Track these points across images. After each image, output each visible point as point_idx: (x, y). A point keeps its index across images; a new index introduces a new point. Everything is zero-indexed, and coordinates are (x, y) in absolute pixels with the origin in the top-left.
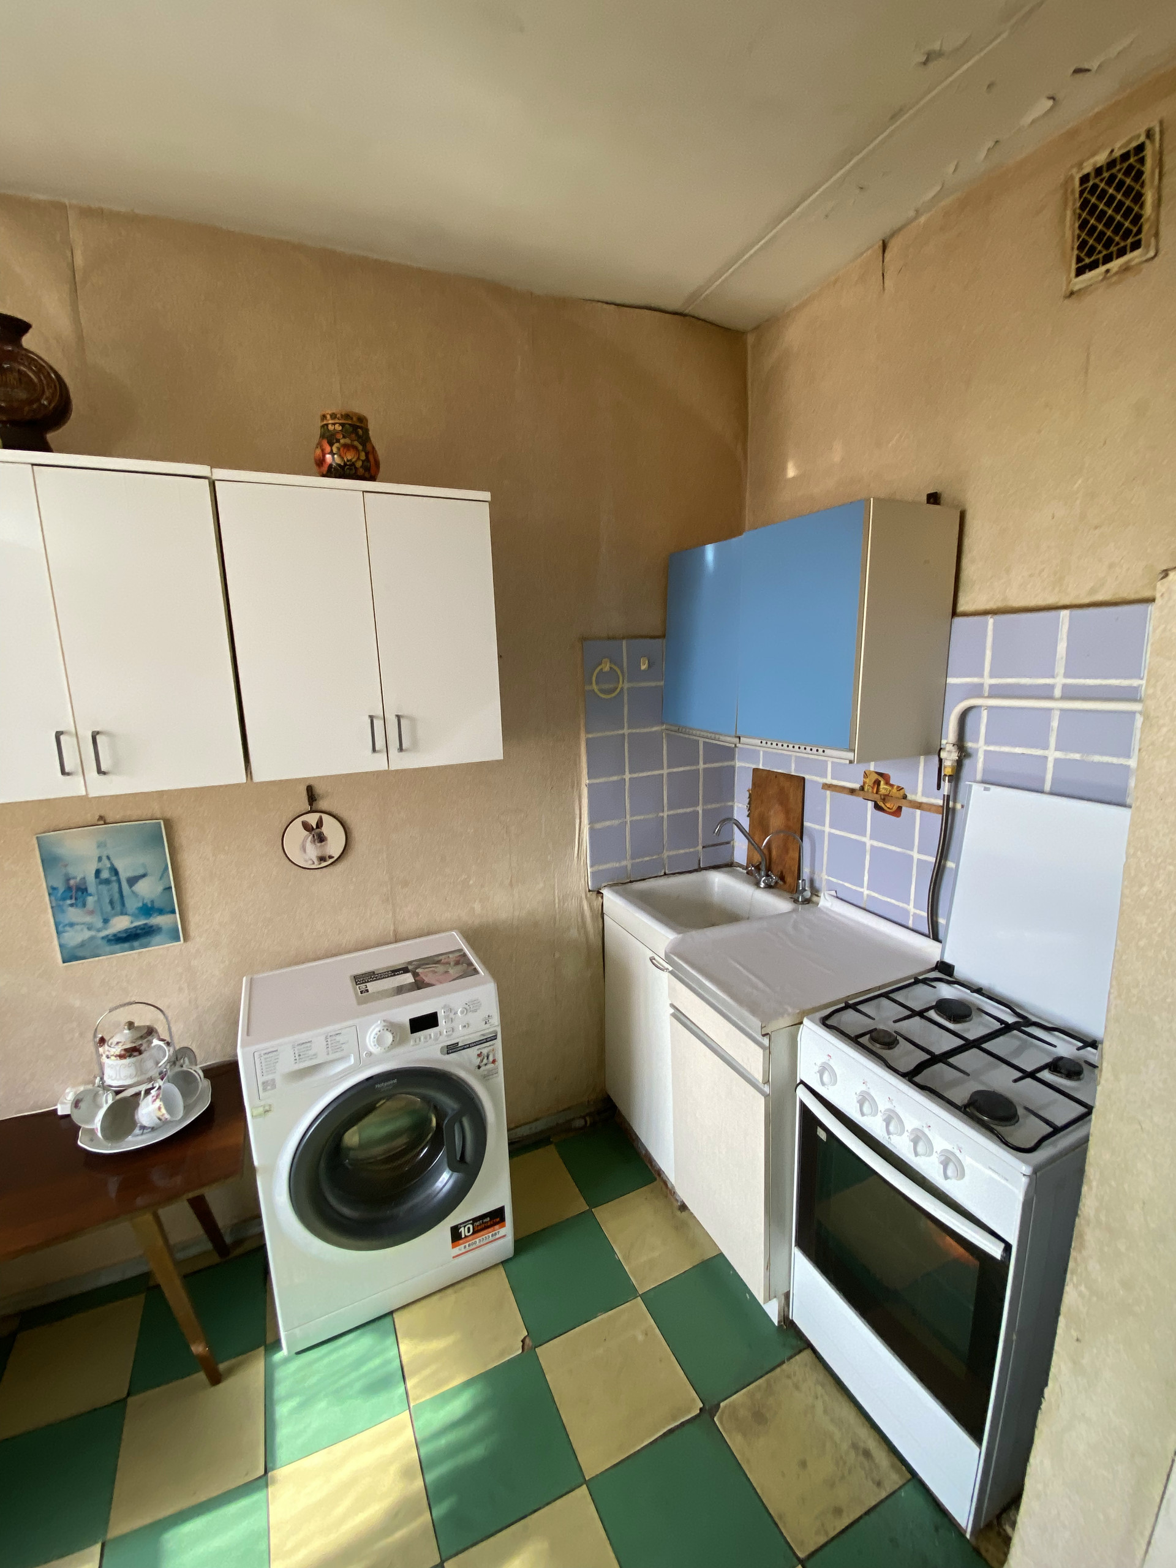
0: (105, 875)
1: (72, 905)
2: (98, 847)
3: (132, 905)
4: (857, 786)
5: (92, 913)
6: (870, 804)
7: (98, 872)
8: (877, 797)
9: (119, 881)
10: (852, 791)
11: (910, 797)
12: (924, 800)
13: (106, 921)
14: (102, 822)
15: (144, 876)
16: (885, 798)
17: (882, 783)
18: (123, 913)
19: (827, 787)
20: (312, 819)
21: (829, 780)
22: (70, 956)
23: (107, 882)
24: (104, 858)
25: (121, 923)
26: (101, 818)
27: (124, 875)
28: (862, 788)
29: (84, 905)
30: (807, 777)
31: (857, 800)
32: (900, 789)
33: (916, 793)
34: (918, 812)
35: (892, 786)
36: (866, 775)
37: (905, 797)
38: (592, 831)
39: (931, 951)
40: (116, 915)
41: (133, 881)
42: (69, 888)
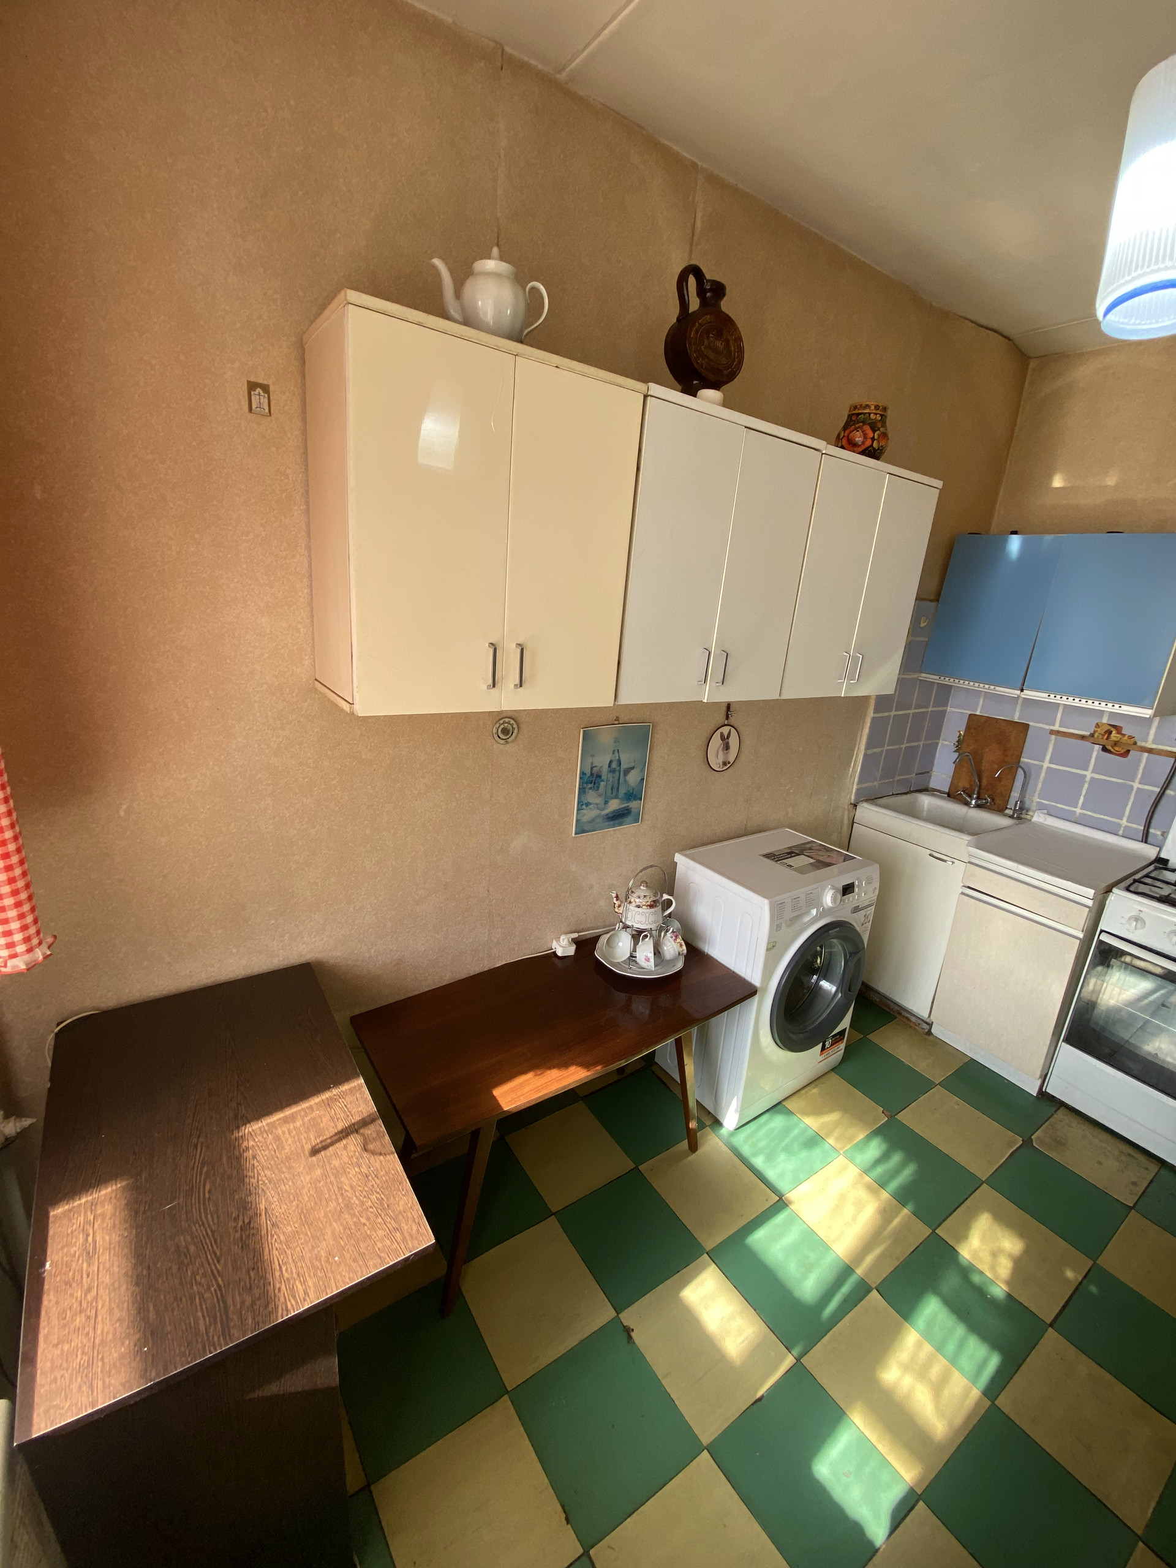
0: (614, 765)
1: (591, 788)
2: (615, 743)
3: (623, 791)
4: (1087, 733)
5: (600, 795)
6: (1097, 748)
7: (611, 762)
8: (1104, 742)
9: (620, 771)
10: (1083, 737)
11: (1139, 743)
12: (1154, 746)
13: (606, 803)
14: (617, 722)
15: (632, 768)
16: (1116, 743)
17: (1114, 732)
18: (616, 797)
19: (1052, 732)
20: (725, 730)
21: (1056, 727)
22: (580, 830)
23: (613, 771)
24: (616, 752)
25: (614, 805)
26: (617, 719)
27: (624, 766)
28: (1092, 735)
29: (598, 788)
30: (1031, 724)
31: (1086, 744)
32: (1131, 737)
33: (1146, 741)
34: (1146, 755)
35: (1124, 735)
36: (1097, 726)
37: (1135, 743)
38: (865, 755)
39: (1151, 852)
40: (612, 798)
41: (627, 771)
42: (592, 774)
